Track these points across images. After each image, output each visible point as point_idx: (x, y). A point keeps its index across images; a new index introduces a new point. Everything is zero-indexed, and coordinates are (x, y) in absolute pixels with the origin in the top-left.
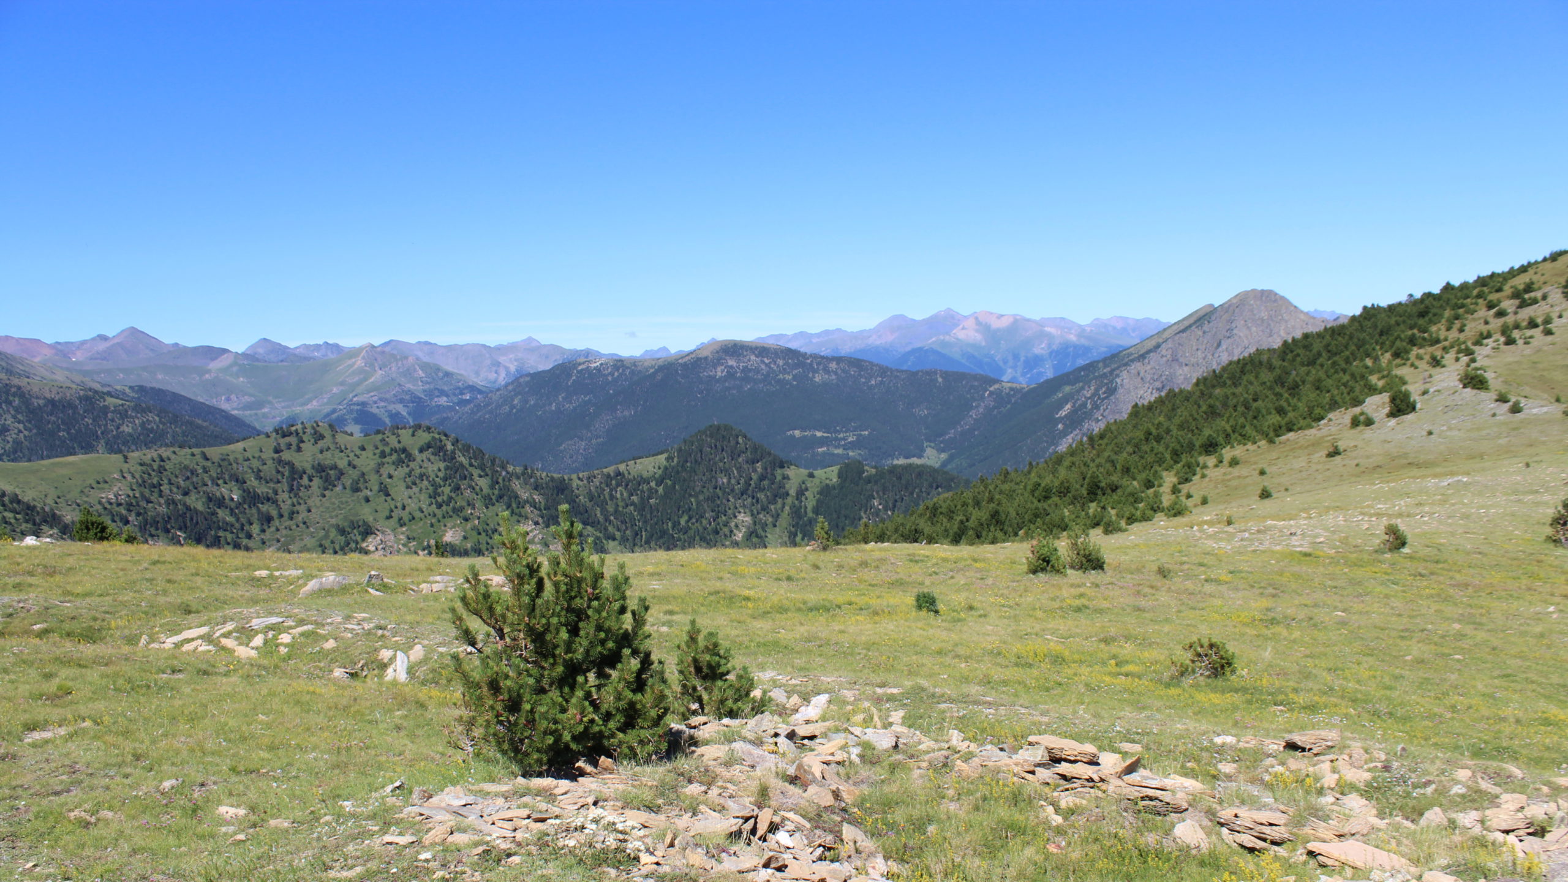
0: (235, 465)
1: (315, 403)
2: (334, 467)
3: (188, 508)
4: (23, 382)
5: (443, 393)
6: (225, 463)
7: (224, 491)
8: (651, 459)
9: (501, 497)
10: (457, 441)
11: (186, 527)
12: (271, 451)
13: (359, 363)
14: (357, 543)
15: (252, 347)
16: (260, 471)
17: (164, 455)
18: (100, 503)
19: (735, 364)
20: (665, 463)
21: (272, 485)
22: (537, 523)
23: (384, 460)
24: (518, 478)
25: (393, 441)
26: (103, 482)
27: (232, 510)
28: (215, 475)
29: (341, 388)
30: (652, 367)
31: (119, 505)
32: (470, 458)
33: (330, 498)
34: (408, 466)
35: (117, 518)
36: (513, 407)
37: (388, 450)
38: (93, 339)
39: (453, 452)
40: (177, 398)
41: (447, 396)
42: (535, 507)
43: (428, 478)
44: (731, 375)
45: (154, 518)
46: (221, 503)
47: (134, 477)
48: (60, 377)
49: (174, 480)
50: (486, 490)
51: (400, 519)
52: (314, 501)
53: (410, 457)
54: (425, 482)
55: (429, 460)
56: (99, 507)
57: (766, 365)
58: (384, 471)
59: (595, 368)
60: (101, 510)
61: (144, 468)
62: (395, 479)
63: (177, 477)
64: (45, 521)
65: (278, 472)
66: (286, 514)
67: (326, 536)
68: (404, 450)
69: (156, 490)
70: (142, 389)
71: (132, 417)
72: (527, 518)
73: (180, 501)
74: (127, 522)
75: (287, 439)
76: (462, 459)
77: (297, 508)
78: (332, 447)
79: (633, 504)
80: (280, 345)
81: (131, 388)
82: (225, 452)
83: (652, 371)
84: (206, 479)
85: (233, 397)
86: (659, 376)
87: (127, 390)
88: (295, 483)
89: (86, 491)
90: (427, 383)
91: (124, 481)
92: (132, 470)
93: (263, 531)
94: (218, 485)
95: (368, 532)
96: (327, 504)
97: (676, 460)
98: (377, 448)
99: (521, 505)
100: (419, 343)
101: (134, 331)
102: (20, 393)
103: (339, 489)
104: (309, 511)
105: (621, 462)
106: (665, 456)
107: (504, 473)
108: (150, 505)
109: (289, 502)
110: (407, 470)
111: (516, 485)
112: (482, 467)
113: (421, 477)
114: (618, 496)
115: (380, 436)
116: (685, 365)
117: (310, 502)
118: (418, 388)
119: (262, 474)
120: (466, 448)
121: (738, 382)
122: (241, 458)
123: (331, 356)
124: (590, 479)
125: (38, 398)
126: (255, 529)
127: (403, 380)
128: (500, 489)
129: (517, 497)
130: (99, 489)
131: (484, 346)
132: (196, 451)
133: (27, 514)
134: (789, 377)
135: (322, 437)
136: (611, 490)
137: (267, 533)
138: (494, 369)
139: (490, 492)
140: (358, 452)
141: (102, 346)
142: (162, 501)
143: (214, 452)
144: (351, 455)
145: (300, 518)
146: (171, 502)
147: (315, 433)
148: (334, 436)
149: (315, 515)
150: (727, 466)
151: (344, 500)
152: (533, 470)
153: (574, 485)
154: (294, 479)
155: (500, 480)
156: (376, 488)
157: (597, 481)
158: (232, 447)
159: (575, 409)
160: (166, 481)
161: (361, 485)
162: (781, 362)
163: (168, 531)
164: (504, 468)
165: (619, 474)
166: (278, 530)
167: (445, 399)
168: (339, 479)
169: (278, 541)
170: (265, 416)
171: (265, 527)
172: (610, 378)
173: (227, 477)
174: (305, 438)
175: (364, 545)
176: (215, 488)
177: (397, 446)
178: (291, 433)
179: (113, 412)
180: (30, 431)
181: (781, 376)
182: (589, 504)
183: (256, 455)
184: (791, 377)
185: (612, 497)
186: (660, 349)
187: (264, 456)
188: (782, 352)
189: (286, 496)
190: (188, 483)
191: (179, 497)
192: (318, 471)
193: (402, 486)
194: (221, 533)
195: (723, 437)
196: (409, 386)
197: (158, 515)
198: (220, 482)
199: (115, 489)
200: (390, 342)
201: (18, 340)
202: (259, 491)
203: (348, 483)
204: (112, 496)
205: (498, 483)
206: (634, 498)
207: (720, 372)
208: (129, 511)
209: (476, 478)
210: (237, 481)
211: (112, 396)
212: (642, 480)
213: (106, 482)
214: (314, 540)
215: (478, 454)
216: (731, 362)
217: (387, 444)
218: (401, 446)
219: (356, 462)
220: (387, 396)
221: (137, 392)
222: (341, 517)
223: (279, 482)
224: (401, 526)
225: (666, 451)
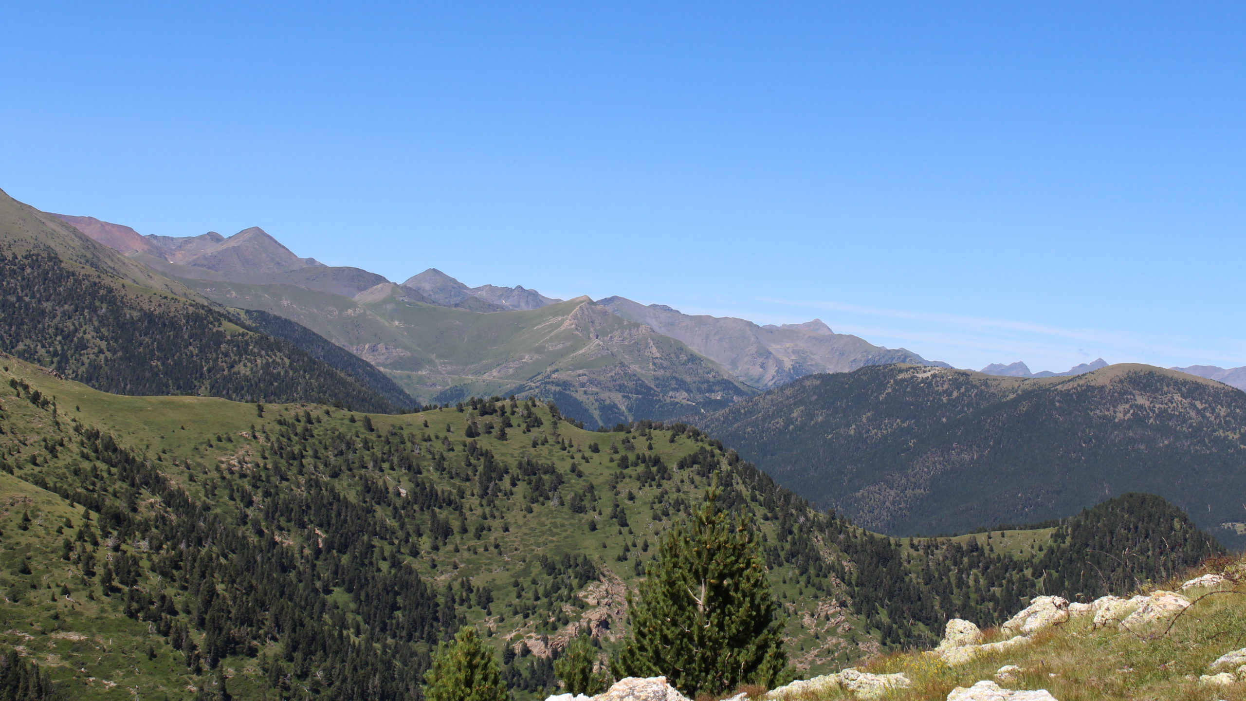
0: (409, 445)
1: (495, 373)
2: (551, 470)
3: (336, 497)
4: (116, 284)
5: (682, 385)
6: (395, 440)
7: (389, 480)
8: (1029, 532)
9: (793, 555)
10: (737, 459)
11: (329, 524)
12: (463, 432)
13: (568, 323)
14: (571, 589)
15: (415, 278)
16: (443, 458)
17: (314, 414)
18: (218, 469)
19: (1147, 404)
20: (1050, 542)
21: (457, 481)
22: (843, 604)
23: (626, 471)
24: (821, 530)
25: (641, 445)
26: (226, 439)
27: (395, 508)
28: (379, 454)
29: (536, 356)
30: (1014, 391)
31: (243, 476)
32: (753, 488)
33: (540, 514)
34: (659, 486)
35: (237, 495)
36: (789, 421)
37: (632, 457)
38: (202, 237)
39: (729, 475)
40: (308, 336)
41: (689, 391)
42: (843, 580)
43: (687, 508)
44: (1138, 420)
45: (287, 504)
46: (381, 496)
47: (268, 439)
48: (157, 284)
49: (322, 452)
50: (772, 541)
51: (638, 564)
52: (515, 516)
53: (665, 473)
54: (682, 515)
55: (693, 482)
56: (215, 475)
57: (1198, 411)
58: (624, 488)
59: (924, 380)
60: (218, 480)
61: (284, 428)
62: (638, 502)
63: (326, 448)
64: (147, 483)
65: (469, 464)
66: (472, 529)
67: (526, 572)
68: (657, 461)
69: (295, 463)
70: (262, 317)
71: (254, 354)
72: (829, 594)
73: (326, 484)
74: (250, 503)
75: (488, 418)
76: (741, 487)
77: (490, 522)
78: (551, 440)
79: (993, 598)
80: (454, 281)
81: (248, 312)
82: (398, 424)
83: (1012, 396)
84: (366, 458)
85: (381, 347)
86: (1024, 407)
87: (243, 315)
88: (492, 485)
89: (202, 448)
90: (662, 367)
91: (254, 443)
92: (268, 428)
93: (436, 548)
94: (382, 470)
95: (589, 575)
96: (533, 524)
97: (1068, 540)
98: (616, 452)
99: (823, 572)
100: (654, 306)
101: (258, 234)
102: (111, 298)
103: (553, 503)
104: (506, 530)
105: (980, 531)
106: (1051, 531)
107: (802, 519)
108: (285, 483)
109: (479, 511)
110: (657, 491)
111: (818, 541)
112: (769, 505)
113: (678, 505)
114: (971, 582)
115: (622, 435)
116: (1067, 395)
117: (509, 517)
118: (647, 373)
119: (446, 464)
120: (749, 473)
121: (1149, 433)
122: (418, 434)
123: (524, 308)
124: (929, 549)
125: (132, 308)
126: (425, 543)
127: (627, 358)
128: (794, 543)
129: (818, 559)
130: (219, 448)
131: (750, 324)
132: (358, 415)
133: (125, 470)
134: (1233, 436)
135: (538, 423)
136: (961, 571)
137: (441, 552)
138: (760, 360)
139: (779, 545)
140: (588, 453)
141: (211, 249)
142: (302, 480)
143: (383, 422)
144: (578, 456)
145: (492, 538)
146: (314, 484)
147: (530, 415)
148: (555, 423)
149: (513, 537)
150: (1151, 561)
151: (559, 521)
152: (843, 522)
153: (904, 555)
154: (490, 479)
155: (795, 529)
156: (608, 511)
157: (939, 554)
158: (408, 417)
159: (885, 437)
160: (310, 452)
161: (586, 503)
162: (1223, 411)
163: (303, 526)
164: (801, 510)
165: (974, 547)
166: (457, 550)
167: (685, 394)
168: (555, 489)
169: (456, 567)
170: (421, 380)
171: (440, 544)
172: (945, 399)
173: (395, 460)
174: (514, 421)
175: (581, 594)
176: (377, 474)
177: (647, 453)
178: (496, 411)
179: (229, 343)
180: (115, 353)
181: (1221, 433)
182: (924, 588)
183: (442, 435)
184: (1237, 436)
185: (961, 583)
186: (1014, 366)
187: (452, 438)
188: (1226, 394)
189: (475, 501)
190: (340, 459)
191: (326, 479)
192: (526, 472)
193: (647, 514)
194: (376, 542)
195: (1150, 515)
196: (635, 368)
197: (294, 499)
198: (386, 466)
199: (241, 452)
200: (613, 299)
201: (104, 225)
202: (438, 488)
203: (568, 497)
204: (235, 462)
205: (791, 532)
206: (996, 590)
207: (1122, 412)
208: (255, 487)
209: (760, 520)
210: (409, 468)
211: (230, 321)
212: (1011, 564)
213: (230, 440)
214: (507, 574)
215: (765, 484)
216: (1142, 400)
217: (632, 448)
218: (652, 453)
219: (584, 467)
220: (602, 378)
221: (256, 319)
222: (550, 546)
223: (468, 479)
224: (638, 574)
225: (1054, 524)
